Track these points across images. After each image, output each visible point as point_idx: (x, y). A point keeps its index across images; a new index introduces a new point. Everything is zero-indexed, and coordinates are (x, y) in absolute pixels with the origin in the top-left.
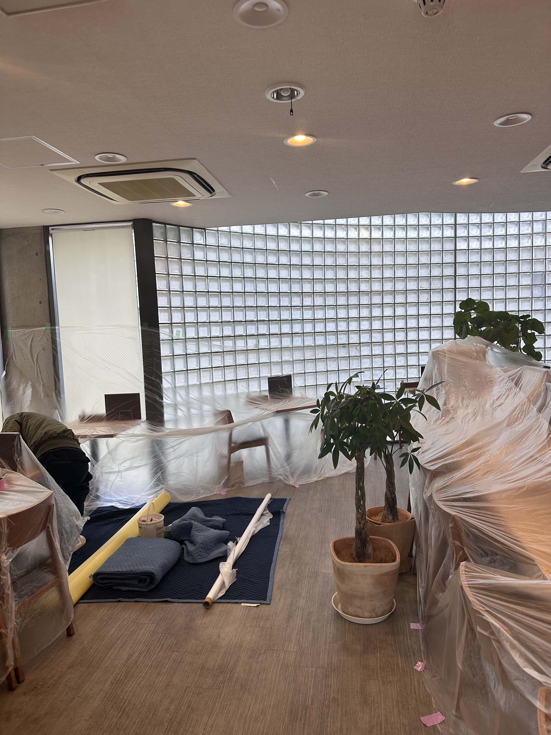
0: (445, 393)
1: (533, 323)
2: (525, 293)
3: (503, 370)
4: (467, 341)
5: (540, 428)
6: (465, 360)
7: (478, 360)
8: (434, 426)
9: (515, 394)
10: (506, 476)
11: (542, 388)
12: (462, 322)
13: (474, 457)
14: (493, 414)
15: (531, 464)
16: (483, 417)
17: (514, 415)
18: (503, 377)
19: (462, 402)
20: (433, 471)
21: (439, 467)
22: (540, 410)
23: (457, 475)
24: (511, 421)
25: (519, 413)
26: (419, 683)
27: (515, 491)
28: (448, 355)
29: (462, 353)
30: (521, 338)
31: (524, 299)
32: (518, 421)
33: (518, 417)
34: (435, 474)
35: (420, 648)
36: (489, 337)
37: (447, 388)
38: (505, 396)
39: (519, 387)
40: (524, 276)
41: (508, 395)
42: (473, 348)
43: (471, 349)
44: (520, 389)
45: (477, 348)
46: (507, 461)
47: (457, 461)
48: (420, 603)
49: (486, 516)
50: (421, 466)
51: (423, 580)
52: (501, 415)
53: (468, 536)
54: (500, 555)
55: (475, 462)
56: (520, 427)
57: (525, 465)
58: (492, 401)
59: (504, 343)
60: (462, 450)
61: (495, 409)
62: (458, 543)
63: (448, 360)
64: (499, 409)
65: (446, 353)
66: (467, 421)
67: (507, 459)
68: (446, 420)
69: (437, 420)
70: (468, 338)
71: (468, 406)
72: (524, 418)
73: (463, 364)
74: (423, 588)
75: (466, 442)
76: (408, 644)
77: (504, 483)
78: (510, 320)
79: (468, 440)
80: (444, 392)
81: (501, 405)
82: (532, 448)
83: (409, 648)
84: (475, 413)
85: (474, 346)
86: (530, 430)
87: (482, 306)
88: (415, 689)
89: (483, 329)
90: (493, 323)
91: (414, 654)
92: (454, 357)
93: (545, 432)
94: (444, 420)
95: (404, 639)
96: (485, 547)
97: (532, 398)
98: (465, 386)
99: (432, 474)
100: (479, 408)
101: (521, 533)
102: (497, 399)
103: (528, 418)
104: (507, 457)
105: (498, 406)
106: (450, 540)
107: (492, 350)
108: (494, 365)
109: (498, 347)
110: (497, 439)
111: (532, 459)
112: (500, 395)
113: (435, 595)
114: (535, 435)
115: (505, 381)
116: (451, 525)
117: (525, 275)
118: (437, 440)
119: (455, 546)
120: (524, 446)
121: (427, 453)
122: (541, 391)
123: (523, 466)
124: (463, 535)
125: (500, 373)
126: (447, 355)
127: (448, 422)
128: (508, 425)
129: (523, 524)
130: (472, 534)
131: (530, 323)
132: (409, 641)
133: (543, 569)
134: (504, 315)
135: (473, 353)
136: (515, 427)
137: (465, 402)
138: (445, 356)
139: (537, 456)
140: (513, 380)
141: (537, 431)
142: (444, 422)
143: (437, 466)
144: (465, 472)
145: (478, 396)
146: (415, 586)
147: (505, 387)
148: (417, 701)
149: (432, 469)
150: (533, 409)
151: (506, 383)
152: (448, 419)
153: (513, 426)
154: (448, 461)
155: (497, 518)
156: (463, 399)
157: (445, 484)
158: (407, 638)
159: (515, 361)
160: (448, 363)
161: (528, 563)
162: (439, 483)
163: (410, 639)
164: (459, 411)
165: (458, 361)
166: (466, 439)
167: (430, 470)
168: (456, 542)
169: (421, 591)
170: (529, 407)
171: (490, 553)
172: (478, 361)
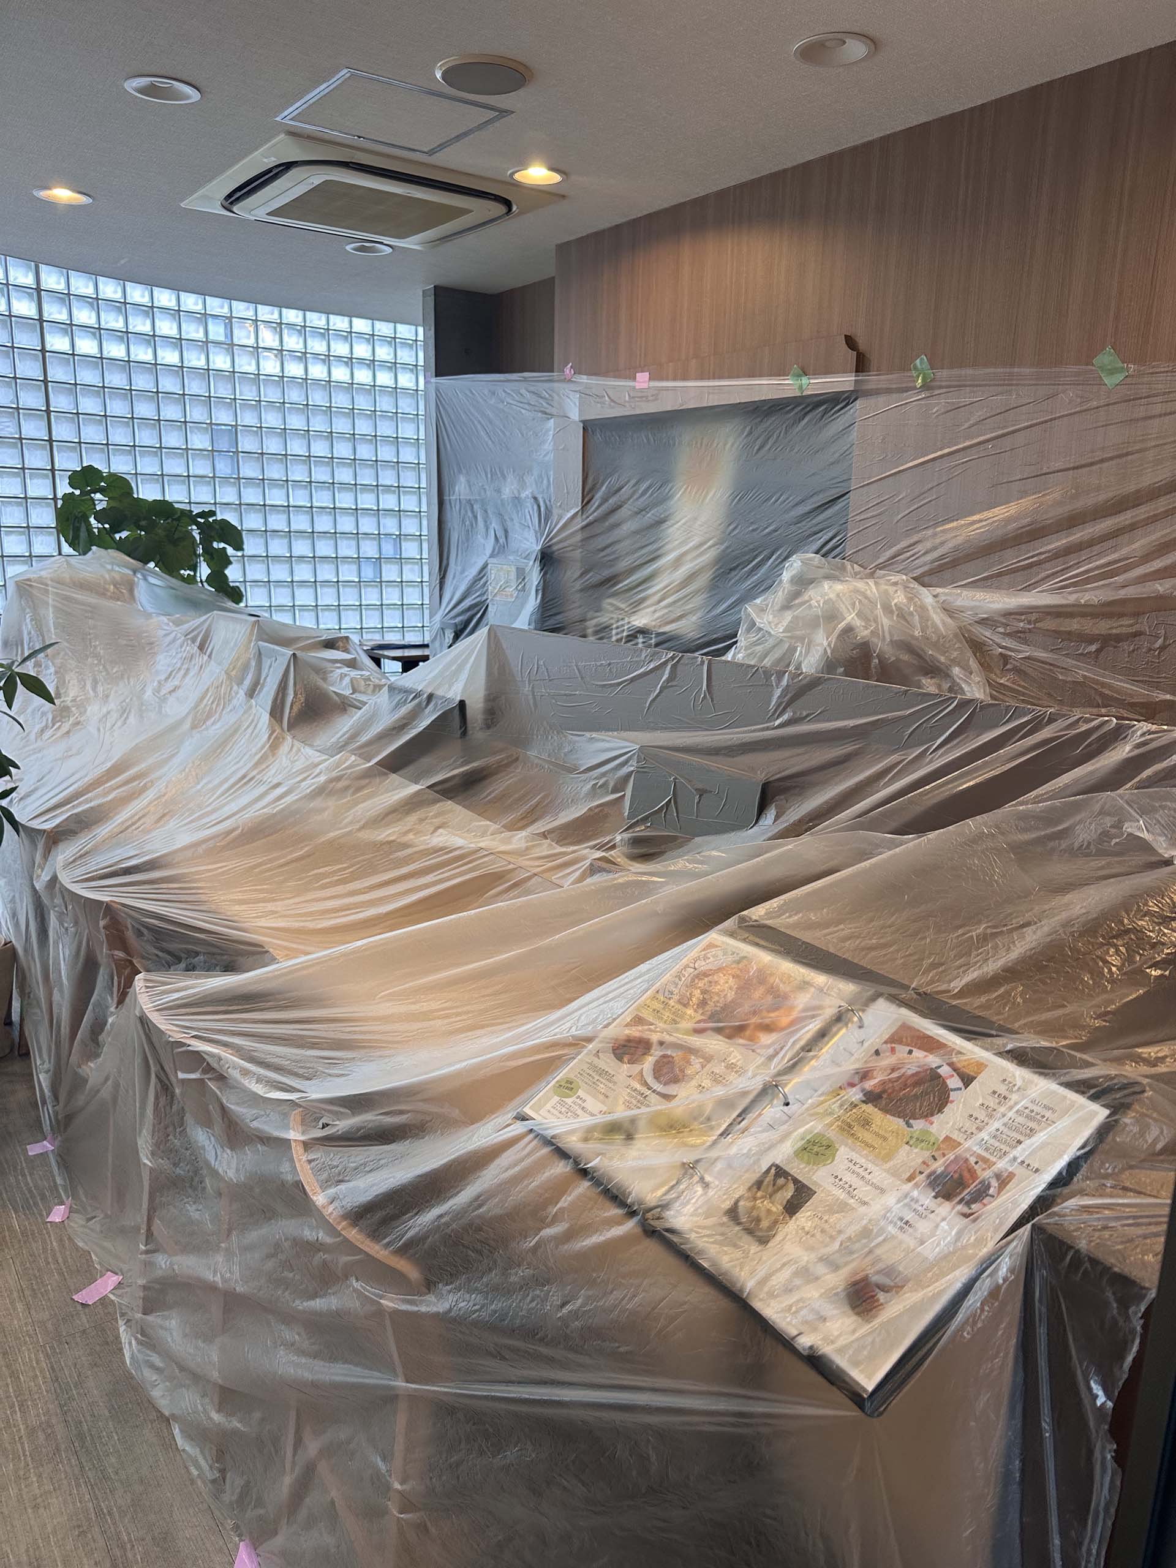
0: (56, 672)
1: (222, 529)
2: (200, 467)
3: (173, 622)
4: (93, 559)
5: (253, 724)
6: (93, 600)
7: (118, 600)
8: (39, 743)
9: (201, 667)
10: (199, 818)
11: (252, 651)
12: (76, 517)
13: (134, 794)
14: (160, 707)
15: (244, 789)
16: (141, 717)
17: (202, 706)
18: (173, 634)
19: (94, 689)
20: (51, 832)
21: (61, 823)
22: (251, 693)
23: (103, 831)
24: (200, 718)
25: (213, 702)
26: (61, 1241)
27: (220, 838)
28: (55, 590)
29: (83, 586)
30: (202, 559)
31: (198, 479)
32: (212, 717)
33: (211, 709)
34: (55, 838)
35: (55, 1183)
36: (140, 553)
37: (58, 661)
38: (182, 672)
39: (208, 653)
40: (196, 431)
41: (188, 670)
42: (107, 576)
43: (102, 576)
44: (210, 656)
45: (113, 574)
46: (199, 791)
47: (99, 806)
48: (44, 1103)
49: (171, 891)
50: (23, 826)
51: (45, 1056)
52: (176, 709)
53: (139, 934)
54: (204, 953)
55: (136, 802)
56: (215, 729)
57: (233, 793)
58: (155, 684)
59: (169, 568)
60: (106, 782)
61: (163, 700)
62: (120, 954)
63: (53, 600)
64: (171, 699)
65: (47, 585)
66: (109, 725)
67: (199, 787)
68: (64, 729)
69: (42, 731)
70: (93, 553)
71: (107, 696)
72: (223, 710)
73: (89, 608)
74: (47, 1072)
75: (113, 767)
76: (27, 1184)
77: (199, 829)
78: (178, 519)
79: (116, 762)
80: (52, 670)
81: (174, 691)
82: (244, 759)
83: (30, 1191)
84: (125, 711)
85: (109, 571)
86: (236, 731)
87: (119, 486)
88: (54, 1256)
89: (124, 534)
90: (143, 523)
91: (43, 1197)
92: (68, 594)
93: (264, 730)
94: (59, 728)
95: (17, 1181)
96: (174, 946)
97: (234, 673)
98: (96, 656)
99: (48, 837)
100: (131, 699)
101: (237, 907)
102: (167, 679)
103: (231, 711)
104: (199, 783)
105: (170, 692)
106: (103, 954)
107: (145, 579)
108: (152, 610)
109: (155, 573)
110: (173, 756)
111: (245, 780)
112: (172, 672)
113: (80, 1071)
114: (247, 737)
115: (179, 642)
116: (102, 923)
117: (197, 428)
118: (50, 772)
119: (114, 960)
120: (229, 758)
121: (33, 798)
122: (250, 659)
123: (230, 795)
124: (130, 934)
125: (166, 628)
126: (50, 589)
127: (68, 732)
128: (194, 727)
129: (240, 892)
130: (147, 928)
131: (217, 527)
132: (28, 1178)
133: (279, 955)
134: (163, 508)
135: (107, 586)
136: (207, 729)
137: (100, 689)
138: (47, 591)
139: (254, 773)
140: (193, 640)
141: (250, 731)
142: (59, 734)
143: (57, 821)
144: (119, 821)
145: (126, 676)
146: (28, 1077)
147: (180, 655)
148: (61, 1274)
149: (49, 827)
150: (237, 693)
151: (181, 647)
152: (66, 727)
153: (204, 727)
154: (81, 807)
155: (193, 891)
156: (95, 682)
157: (81, 850)
158: (24, 1175)
159: (196, 605)
160: (54, 606)
161: (253, 953)
162: (65, 853)
163: (31, 1174)
164: (89, 709)
165: (77, 601)
166: (113, 762)
167: (45, 831)
168: (116, 952)
169: (43, 1080)
170: (231, 689)
171: (183, 955)
172: (119, 603)
